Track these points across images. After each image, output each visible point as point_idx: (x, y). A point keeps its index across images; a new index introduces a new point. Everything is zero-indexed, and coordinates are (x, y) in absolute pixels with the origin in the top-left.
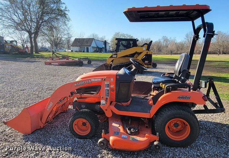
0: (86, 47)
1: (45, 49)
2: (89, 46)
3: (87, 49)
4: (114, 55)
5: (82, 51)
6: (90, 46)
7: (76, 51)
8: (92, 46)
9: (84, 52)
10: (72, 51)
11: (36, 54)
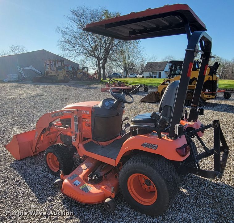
0: (158, 72)
1: (117, 75)
2: (161, 71)
3: (160, 74)
4: (166, 81)
5: (154, 77)
6: (163, 71)
7: (147, 77)
8: (164, 71)
9: (155, 77)
10: (143, 77)
11: (103, 81)
